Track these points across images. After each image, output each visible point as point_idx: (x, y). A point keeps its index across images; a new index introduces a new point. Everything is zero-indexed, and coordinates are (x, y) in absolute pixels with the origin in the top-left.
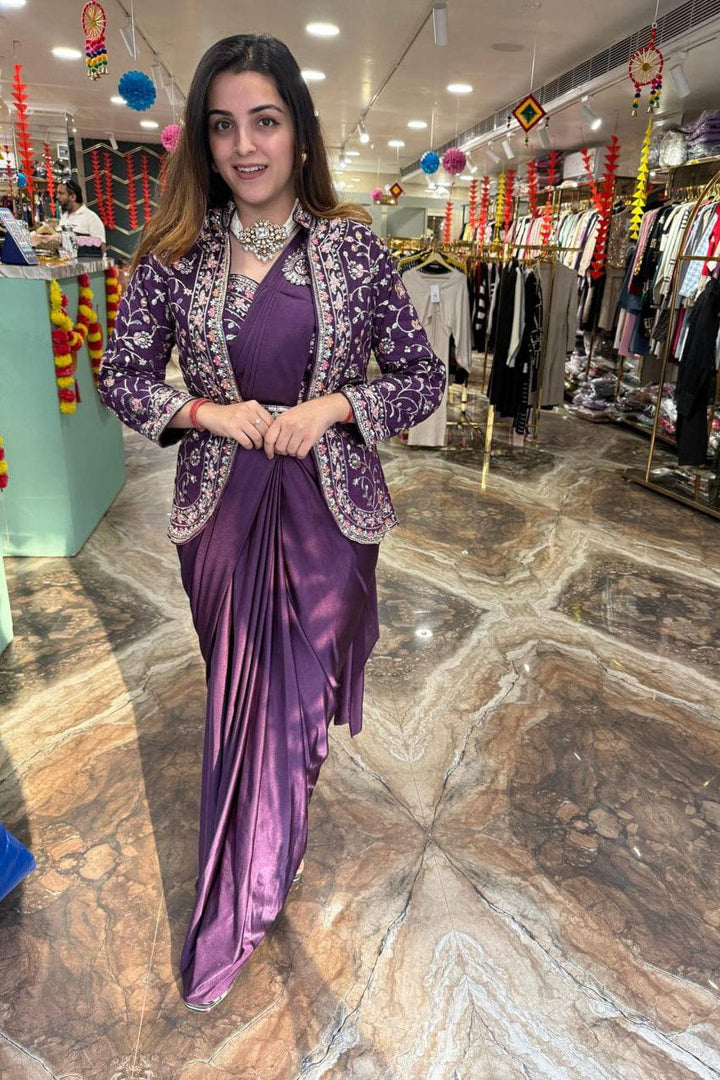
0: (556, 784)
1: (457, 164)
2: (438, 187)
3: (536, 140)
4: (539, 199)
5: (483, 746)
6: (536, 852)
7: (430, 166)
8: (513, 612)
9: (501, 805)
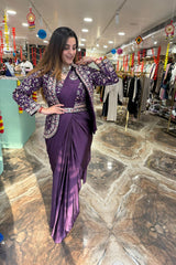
0: (145, 217)
1: (121, 52)
2: (115, 57)
3: (140, 46)
4: (140, 60)
5: (126, 205)
6: (140, 237)
7: (113, 52)
8: (134, 166)
9: (131, 223)
